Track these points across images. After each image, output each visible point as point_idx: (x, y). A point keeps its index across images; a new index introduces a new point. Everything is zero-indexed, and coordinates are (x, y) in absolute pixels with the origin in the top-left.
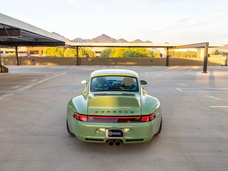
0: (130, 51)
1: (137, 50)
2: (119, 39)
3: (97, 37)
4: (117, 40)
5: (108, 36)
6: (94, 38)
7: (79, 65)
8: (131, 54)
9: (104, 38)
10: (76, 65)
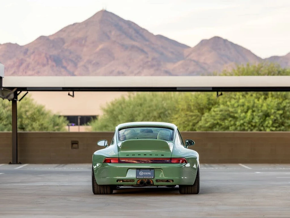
0: (245, 107)
1: (282, 106)
2: (203, 43)
3: (62, 31)
4: (189, 47)
5: (130, 24)
6: (42, 38)
7: (20, 163)
8: (250, 122)
9: (109, 38)
10: (10, 163)
